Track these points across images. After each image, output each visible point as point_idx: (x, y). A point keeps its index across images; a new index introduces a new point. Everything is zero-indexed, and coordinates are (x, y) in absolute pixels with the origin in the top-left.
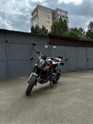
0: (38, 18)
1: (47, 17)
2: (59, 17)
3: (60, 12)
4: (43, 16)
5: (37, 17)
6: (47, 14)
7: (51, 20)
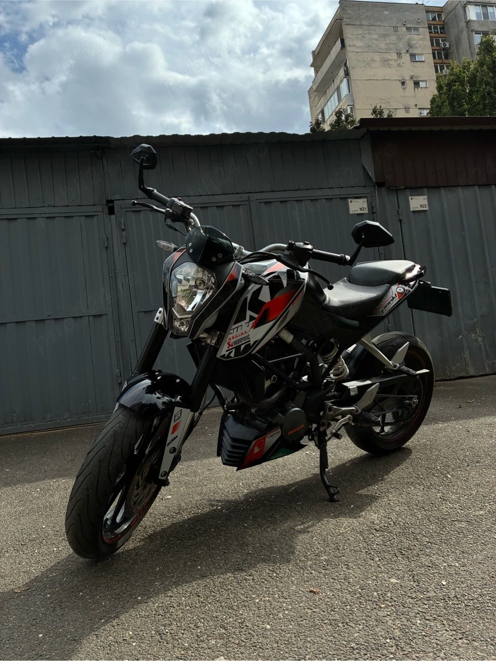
0: (347, 74)
1: (399, 54)
2: (477, 39)
3: (479, 9)
4: (377, 57)
5: (342, 73)
6: (399, 39)
7: (427, 71)
